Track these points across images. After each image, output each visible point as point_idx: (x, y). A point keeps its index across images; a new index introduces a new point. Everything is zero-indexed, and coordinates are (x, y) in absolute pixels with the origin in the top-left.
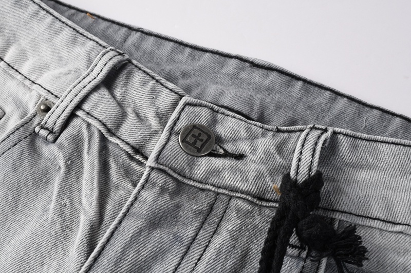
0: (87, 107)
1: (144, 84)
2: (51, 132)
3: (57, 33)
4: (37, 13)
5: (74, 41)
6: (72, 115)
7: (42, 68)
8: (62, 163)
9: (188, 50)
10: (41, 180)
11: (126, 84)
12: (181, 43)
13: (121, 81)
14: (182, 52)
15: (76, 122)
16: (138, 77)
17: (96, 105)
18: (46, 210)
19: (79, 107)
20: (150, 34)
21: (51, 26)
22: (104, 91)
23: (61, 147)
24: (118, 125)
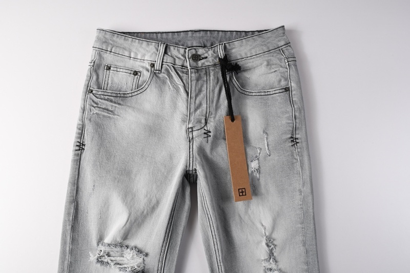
0: (165, 61)
1: (175, 49)
2: (159, 71)
3: (142, 44)
4: (132, 40)
5: (148, 44)
6: (162, 64)
7: (144, 55)
8: (167, 77)
9: (176, 34)
10: (164, 82)
11: (170, 51)
12: (173, 32)
13: (168, 50)
14: (175, 35)
15: (164, 66)
16: (172, 48)
17: (167, 60)
18: (170, 89)
19: (163, 62)
20: (163, 33)
21: (139, 43)
22: (166, 55)
23: (164, 73)
24: (175, 62)
